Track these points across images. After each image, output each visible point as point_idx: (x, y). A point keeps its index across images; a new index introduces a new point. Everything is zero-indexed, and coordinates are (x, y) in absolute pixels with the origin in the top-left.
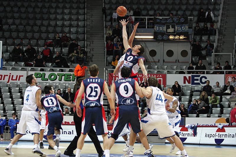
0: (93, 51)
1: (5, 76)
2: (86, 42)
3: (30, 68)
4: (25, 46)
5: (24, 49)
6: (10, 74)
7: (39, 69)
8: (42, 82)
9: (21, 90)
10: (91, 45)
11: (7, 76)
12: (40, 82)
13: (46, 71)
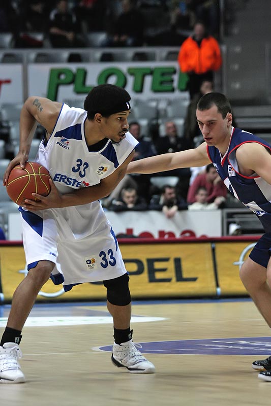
3: (32, 54)
7: (65, 54)
13: (88, 62)
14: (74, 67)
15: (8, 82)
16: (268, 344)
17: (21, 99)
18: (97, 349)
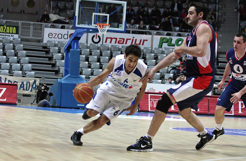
0: (225, 15)
1: (127, 39)
2: (217, 5)
3: (155, 32)
4: (150, 7)
5: (150, 11)
6: (133, 37)
7: (166, 33)
8: (168, 48)
9: (144, 56)
10: (223, 8)
11: (130, 39)
12: (165, 48)
13: (173, 36)
14: (168, 37)
15: (147, 40)
16: (245, 132)
17: (150, 47)
18: (171, 128)
